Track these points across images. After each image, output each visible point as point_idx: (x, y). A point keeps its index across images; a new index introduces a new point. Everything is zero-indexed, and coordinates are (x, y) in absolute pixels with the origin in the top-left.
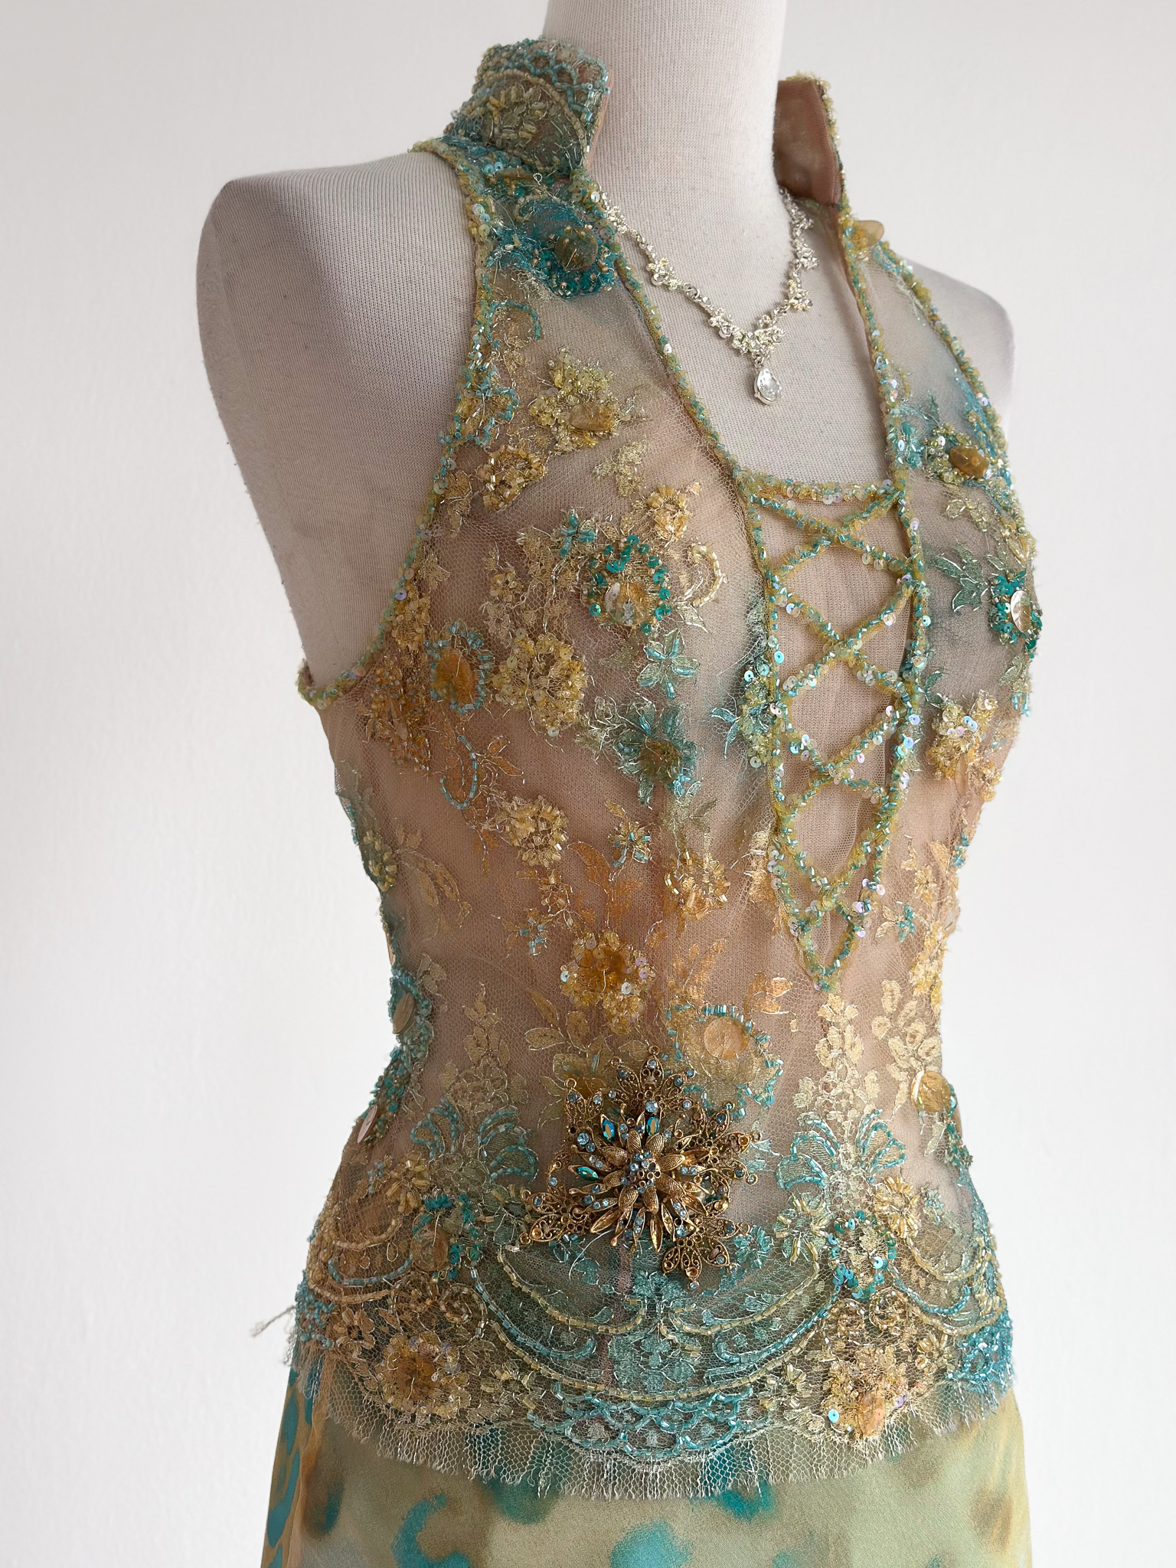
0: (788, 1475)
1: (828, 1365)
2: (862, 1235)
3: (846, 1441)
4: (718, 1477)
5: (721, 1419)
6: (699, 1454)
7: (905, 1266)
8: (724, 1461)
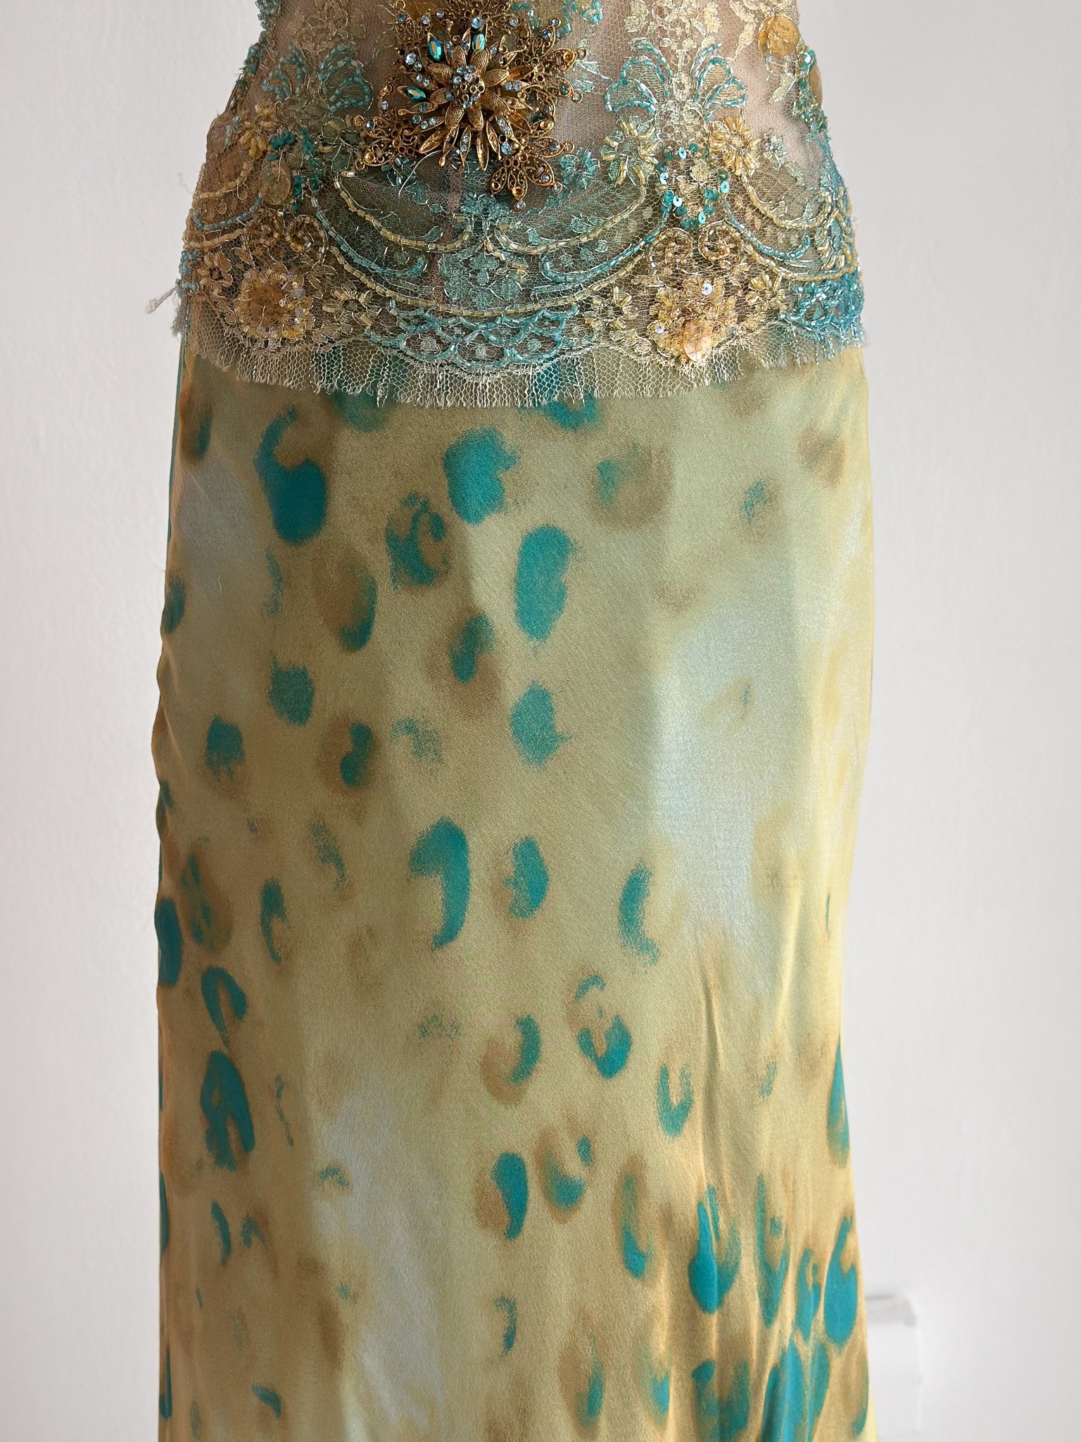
0: (613, 391)
1: (655, 291)
2: (694, 165)
3: (672, 365)
4: (545, 389)
5: (547, 334)
6: (527, 367)
7: (739, 203)
8: (551, 376)
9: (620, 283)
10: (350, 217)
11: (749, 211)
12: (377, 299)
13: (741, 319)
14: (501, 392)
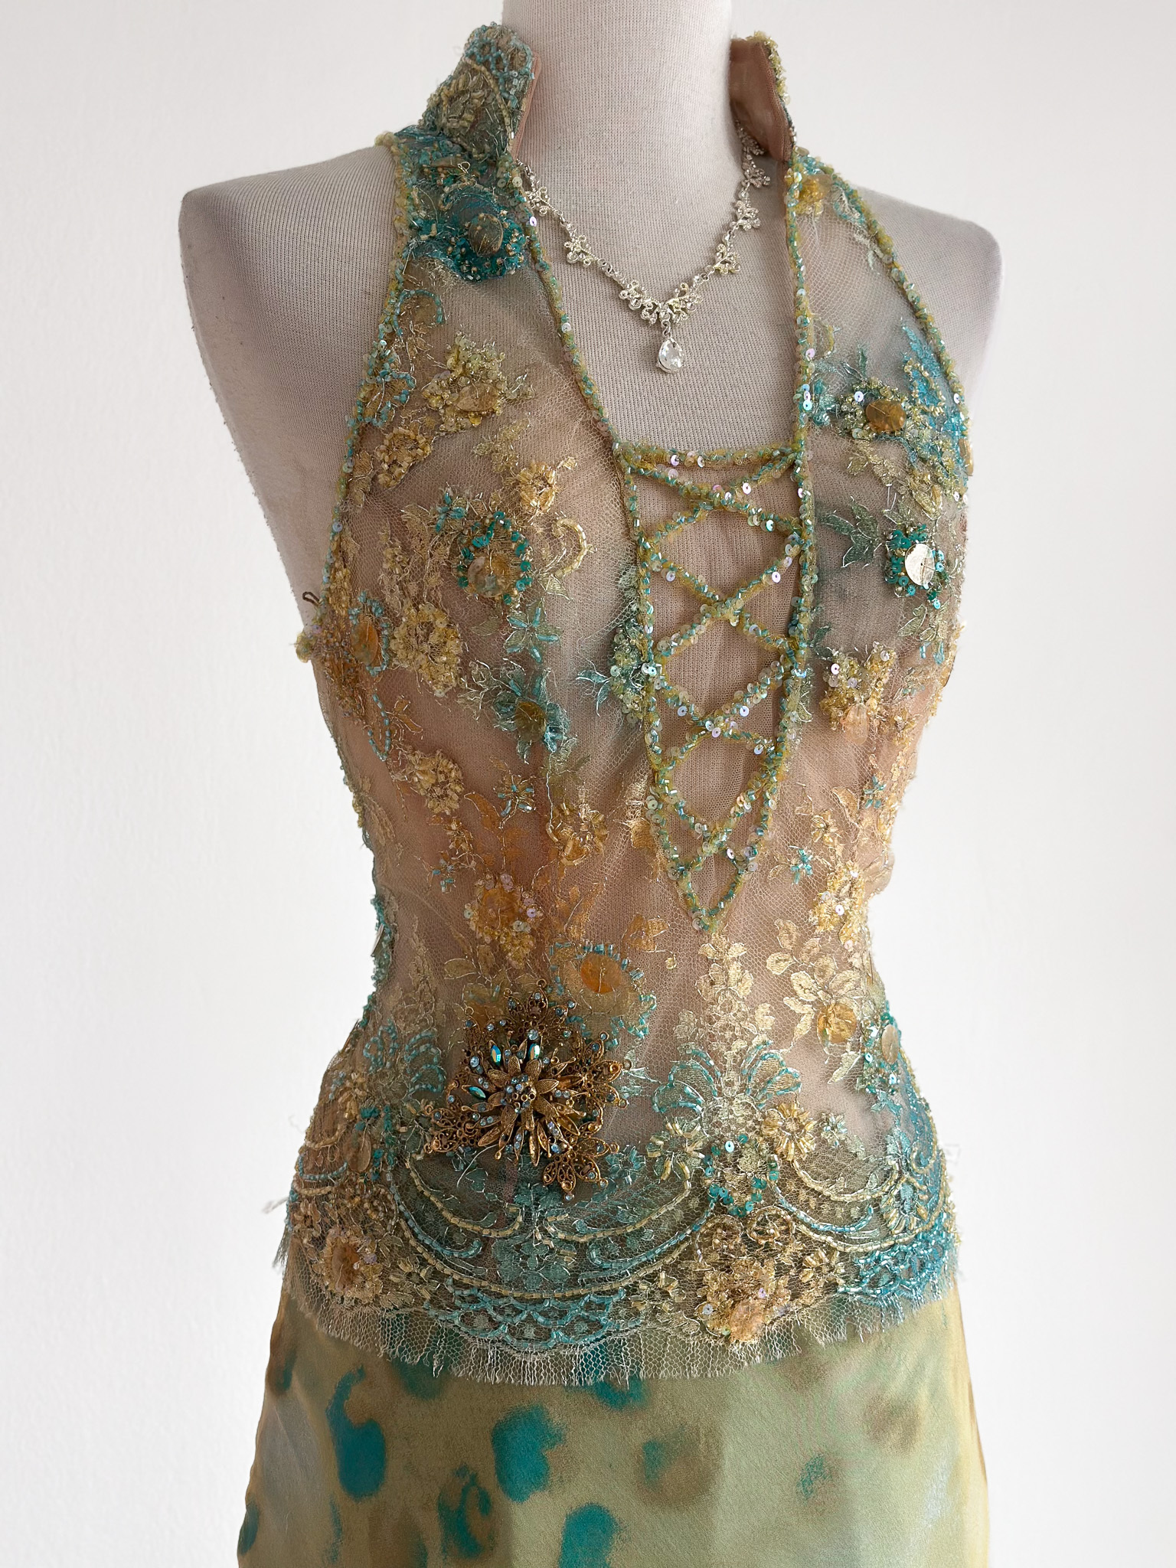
0: (659, 1371)
1: (702, 1274)
2: (741, 1156)
3: (721, 1344)
4: (592, 1369)
5: (593, 1318)
6: (574, 1347)
7: (792, 1187)
8: (598, 1356)
9: (666, 1268)
10: (418, 1195)
11: (803, 1192)
12: (436, 1274)
13: (795, 1296)
14: (549, 1370)
